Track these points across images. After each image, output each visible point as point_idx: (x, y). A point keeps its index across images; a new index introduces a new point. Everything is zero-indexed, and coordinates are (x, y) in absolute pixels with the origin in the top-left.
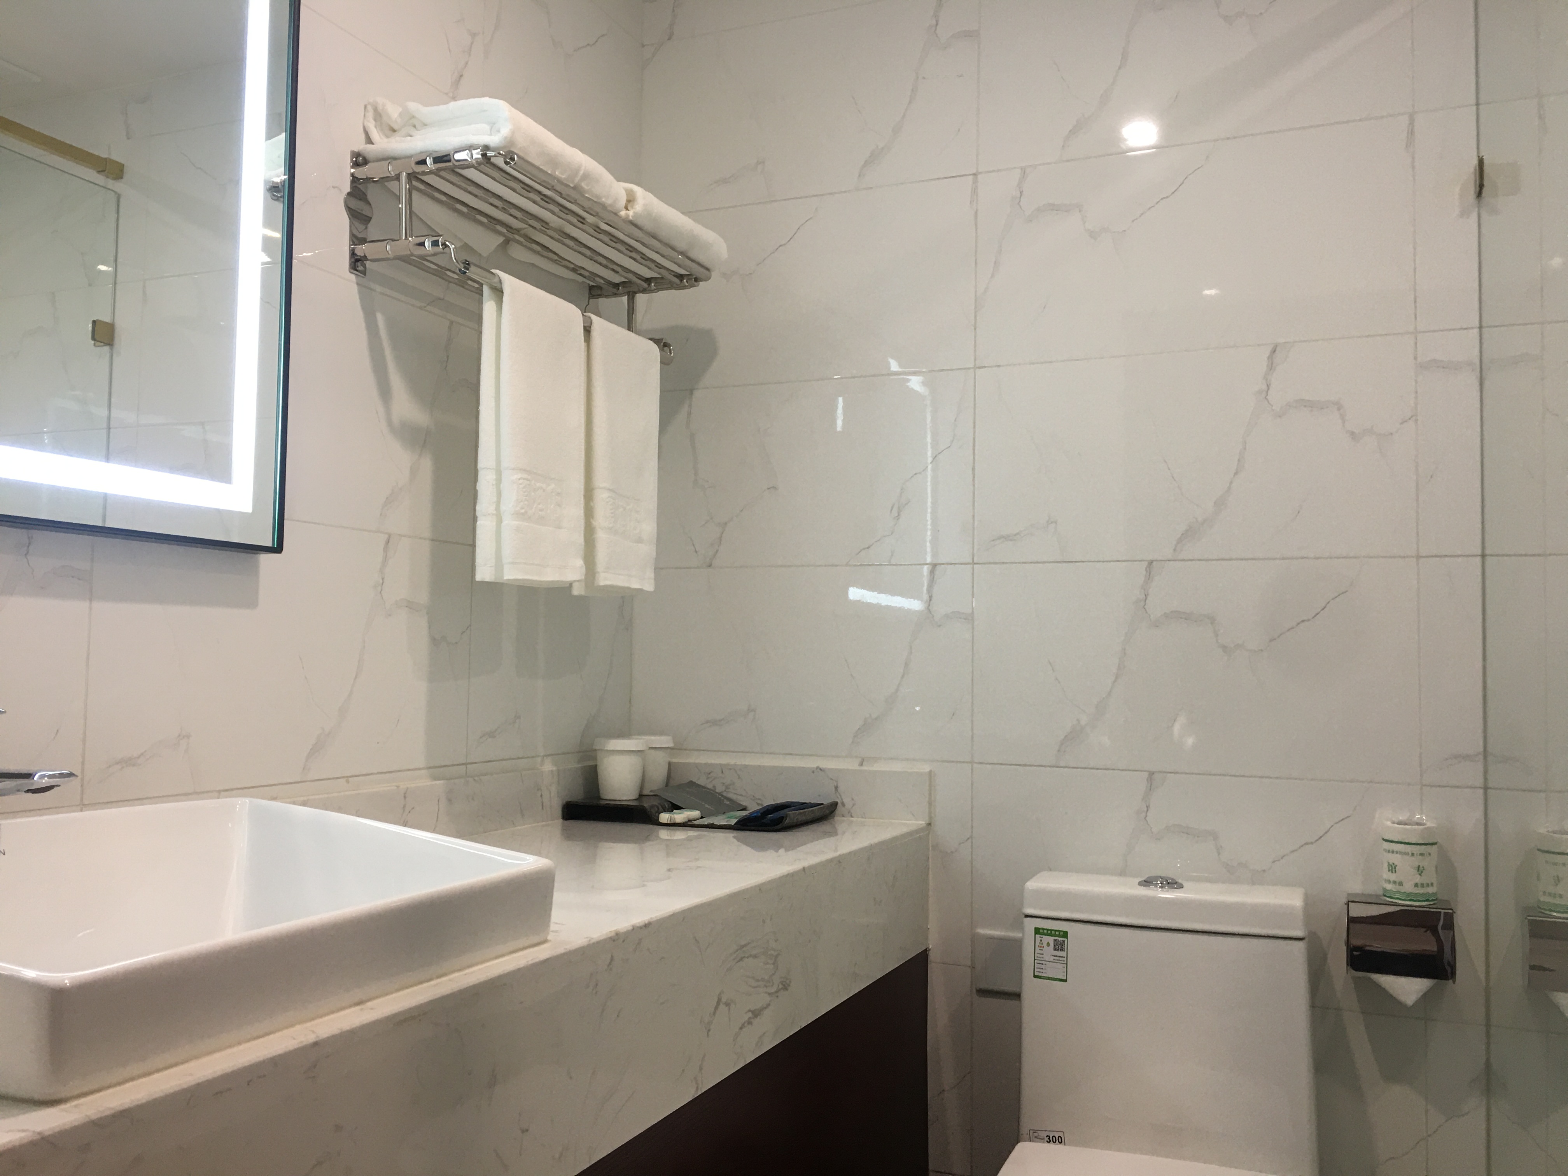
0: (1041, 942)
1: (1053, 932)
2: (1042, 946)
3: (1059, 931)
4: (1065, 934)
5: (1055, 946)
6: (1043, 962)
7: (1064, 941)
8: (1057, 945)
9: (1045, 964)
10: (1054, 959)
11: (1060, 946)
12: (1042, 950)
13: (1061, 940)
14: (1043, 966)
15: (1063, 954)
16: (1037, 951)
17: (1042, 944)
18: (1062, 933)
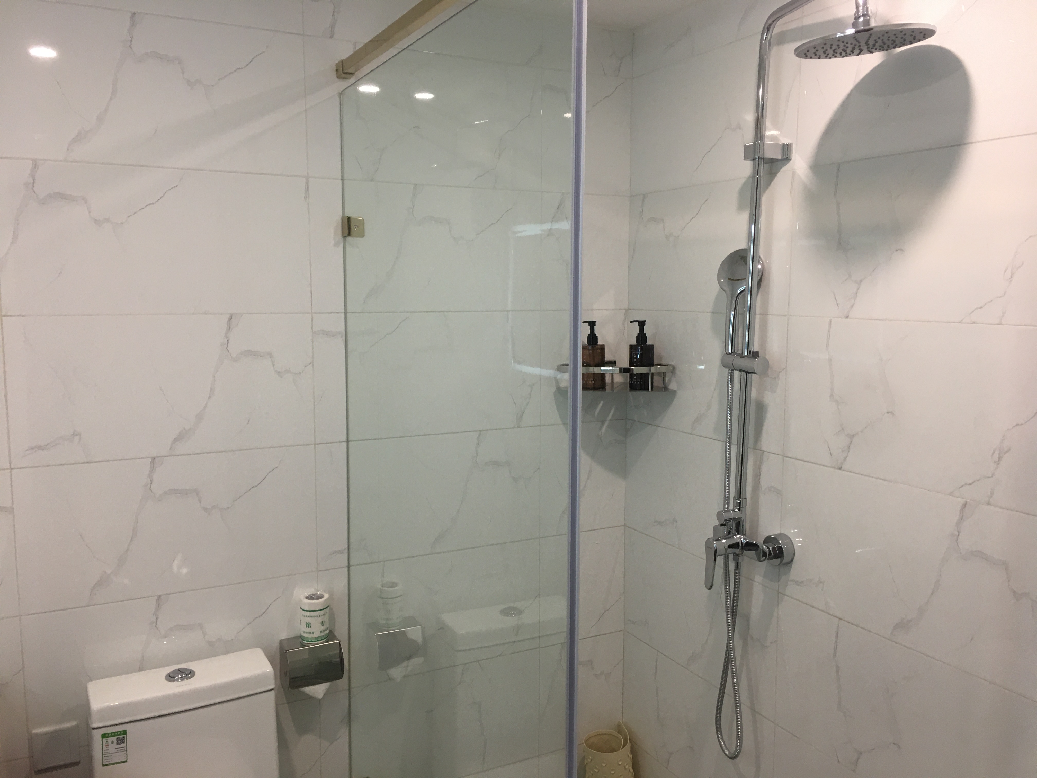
0: (107, 743)
1: (116, 734)
2: (108, 745)
3: (120, 732)
4: (125, 732)
5: (117, 742)
6: (110, 755)
7: (124, 737)
8: (119, 741)
9: (111, 756)
10: (117, 751)
11: (121, 741)
12: (108, 747)
13: (121, 737)
14: (109, 758)
15: (124, 745)
16: (105, 748)
17: (108, 743)
18: (122, 732)
